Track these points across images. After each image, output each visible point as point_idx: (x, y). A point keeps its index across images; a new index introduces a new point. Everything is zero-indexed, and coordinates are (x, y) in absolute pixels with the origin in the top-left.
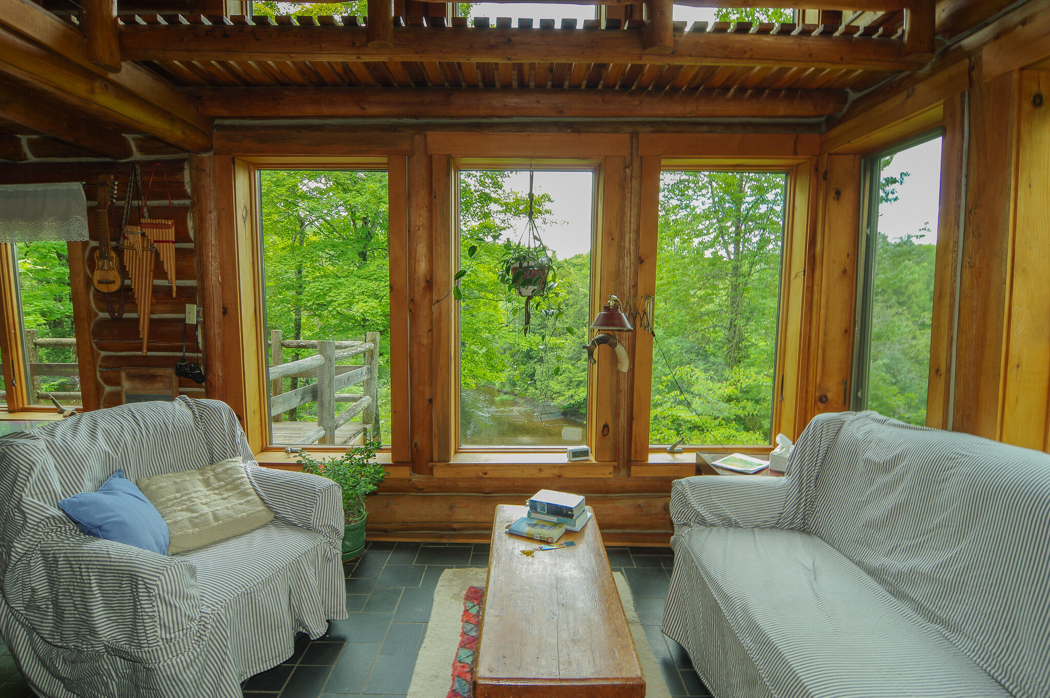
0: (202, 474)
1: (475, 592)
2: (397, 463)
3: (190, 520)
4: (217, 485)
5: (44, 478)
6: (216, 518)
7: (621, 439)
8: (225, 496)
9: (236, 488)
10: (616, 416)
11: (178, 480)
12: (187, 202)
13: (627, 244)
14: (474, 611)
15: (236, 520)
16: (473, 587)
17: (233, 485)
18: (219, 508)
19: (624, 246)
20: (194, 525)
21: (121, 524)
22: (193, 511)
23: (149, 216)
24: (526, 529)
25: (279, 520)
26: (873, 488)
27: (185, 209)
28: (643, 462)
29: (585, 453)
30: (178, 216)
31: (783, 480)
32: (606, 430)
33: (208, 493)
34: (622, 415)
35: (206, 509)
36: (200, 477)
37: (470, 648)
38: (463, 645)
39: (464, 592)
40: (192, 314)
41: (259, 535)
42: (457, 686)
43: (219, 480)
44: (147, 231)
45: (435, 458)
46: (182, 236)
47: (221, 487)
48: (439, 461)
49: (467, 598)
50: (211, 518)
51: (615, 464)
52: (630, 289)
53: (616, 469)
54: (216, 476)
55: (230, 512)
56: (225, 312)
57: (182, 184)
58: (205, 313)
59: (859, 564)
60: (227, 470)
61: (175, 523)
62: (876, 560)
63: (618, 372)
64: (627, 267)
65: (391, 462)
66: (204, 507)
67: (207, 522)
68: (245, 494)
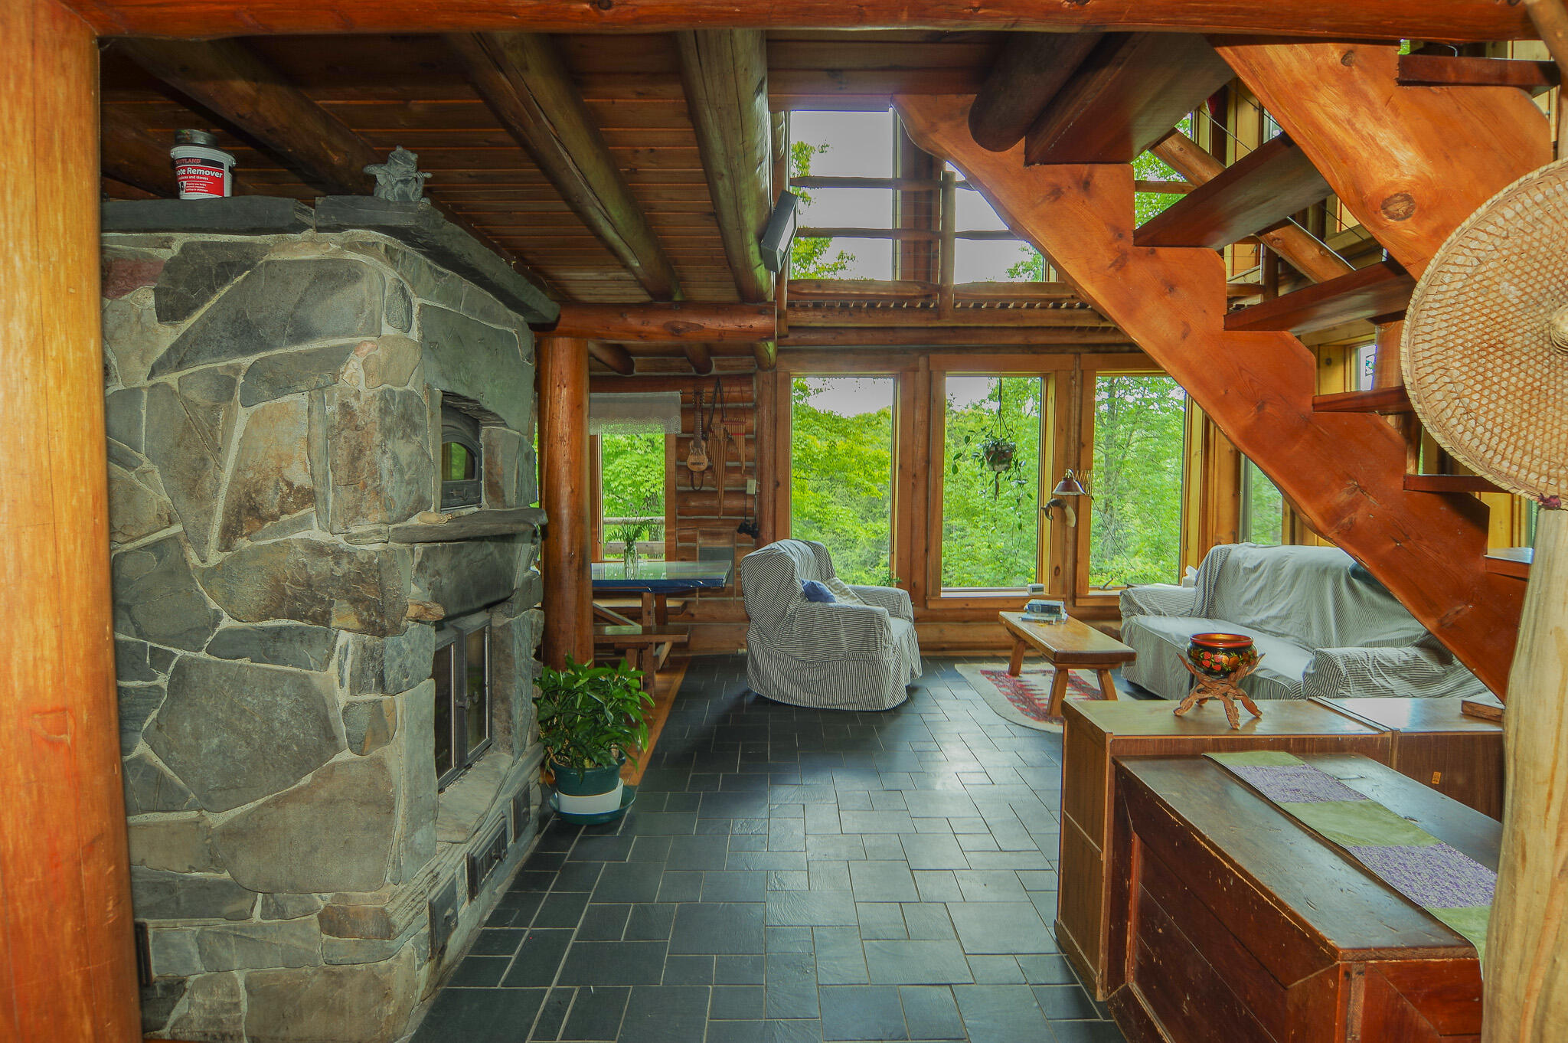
1: (986, 672)
10: (1065, 561)
13: (1072, 434)
14: (993, 678)
16: (982, 670)
26: (1248, 583)
28: (1085, 595)
31: (1193, 588)
32: (1057, 571)
34: (1069, 560)
37: (1005, 688)
38: (999, 687)
39: (979, 672)
40: (752, 487)
42: (1010, 697)
45: (930, 593)
48: (932, 596)
49: (983, 673)
51: (1064, 596)
52: (1074, 466)
53: (1065, 600)
56: (777, 486)
58: (760, 487)
63: (1067, 527)
64: (1072, 451)
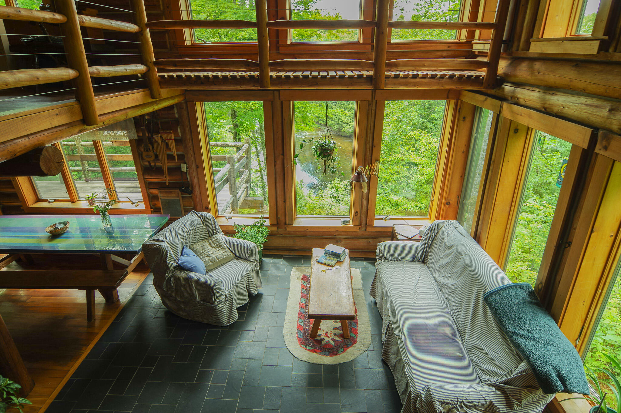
0: (208, 241)
1: (305, 277)
2: (272, 225)
3: (210, 260)
4: (214, 245)
5: (171, 256)
6: (218, 259)
7: (363, 217)
8: (218, 250)
9: (221, 246)
10: (362, 208)
11: (202, 245)
13: (368, 139)
14: (305, 284)
15: (224, 258)
16: (304, 275)
17: (219, 246)
18: (217, 255)
20: (212, 262)
21: (195, 267)
22: (210, 257)
24: (324, 261)
25: (237, 257)
26: (444, 254)
28: (371, 225)
29: (348, 222)
31: (419, 244)
32: (357, 213)
33: (212, 249)
34: (364, 208)
35: (214, 256)
36: (208, 243)
37: (305, 298)
38: (302, 297)
39: (301, 277)
40: (184, 168)
41: (231, 262)
42: (301, 310)
43: (215, 244)
44: (162, 135)
45: (287, 223)
47: (216, 246)
48: (289, 225)
49: (302, 279)
50: (216, 259)
51: (360, 226)
53: (361, 228)
54: (213, 242)
55: (221, 256)
56: (197, 167)
59: (434, 278)
60: (216, 240)
61: (206, 261)
62: (439, 278)
63: (363, 192)
64: (368, 148)
65: (270, 225)
66: (213, 255)
67: (215, 260)
68: (224, 248)
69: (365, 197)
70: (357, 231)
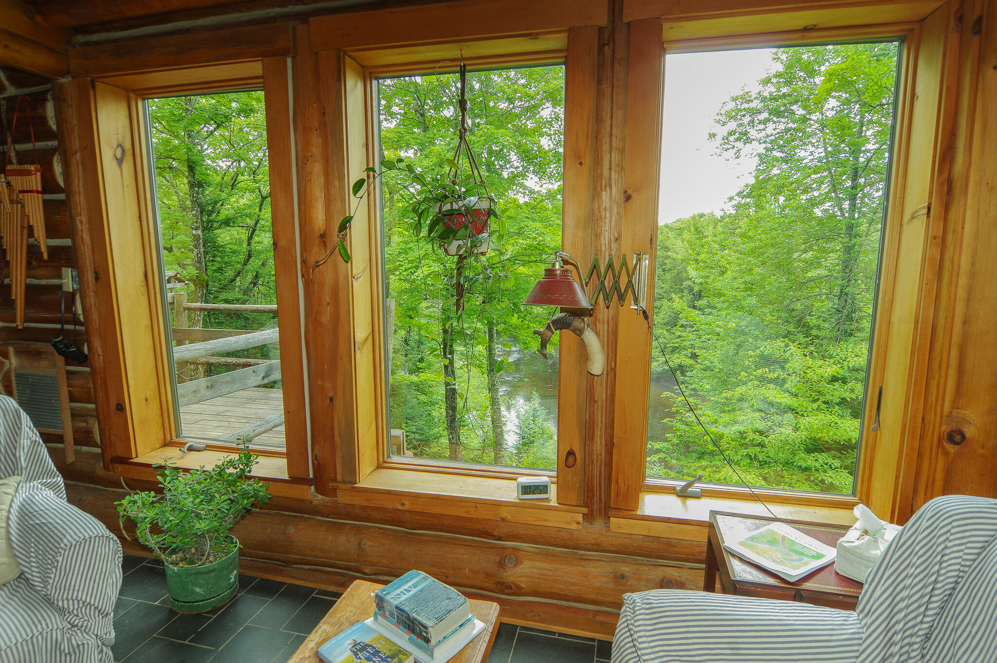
2: (295, 480)
7: (595, 473)
10: (588, 436)
12: (55, 143)
13: (606, 172)
19: (601, 175)
23: (17, 162)
27: (53, 151)
28: (631, 510)
29: (542, 489)
30: (44, 160)
34: (597, 439)
40: (68, 280)
44: (12, 179)
45: (339, 478)
46: (49, 185)
48: (344, 482)
51: (585, 510)
52: (610, 244)
53: (589, 517)
56: (97, 278)
57: (44, 119)
58: (80, 278)
64: (605, 209)
65: (286, 476)
69: (601, 393)
70: (574, 526)
